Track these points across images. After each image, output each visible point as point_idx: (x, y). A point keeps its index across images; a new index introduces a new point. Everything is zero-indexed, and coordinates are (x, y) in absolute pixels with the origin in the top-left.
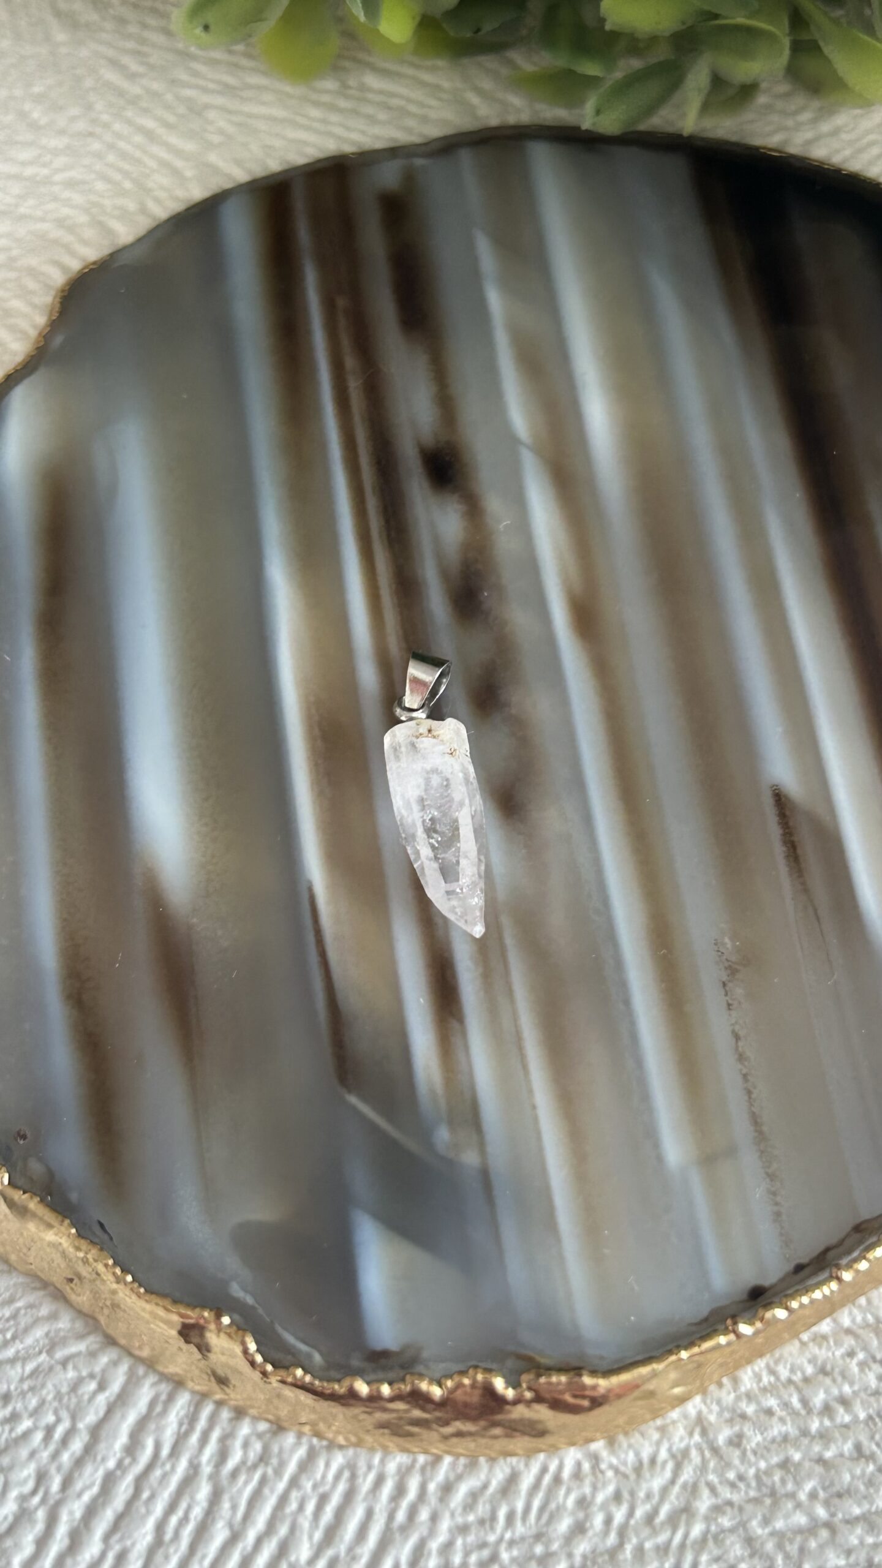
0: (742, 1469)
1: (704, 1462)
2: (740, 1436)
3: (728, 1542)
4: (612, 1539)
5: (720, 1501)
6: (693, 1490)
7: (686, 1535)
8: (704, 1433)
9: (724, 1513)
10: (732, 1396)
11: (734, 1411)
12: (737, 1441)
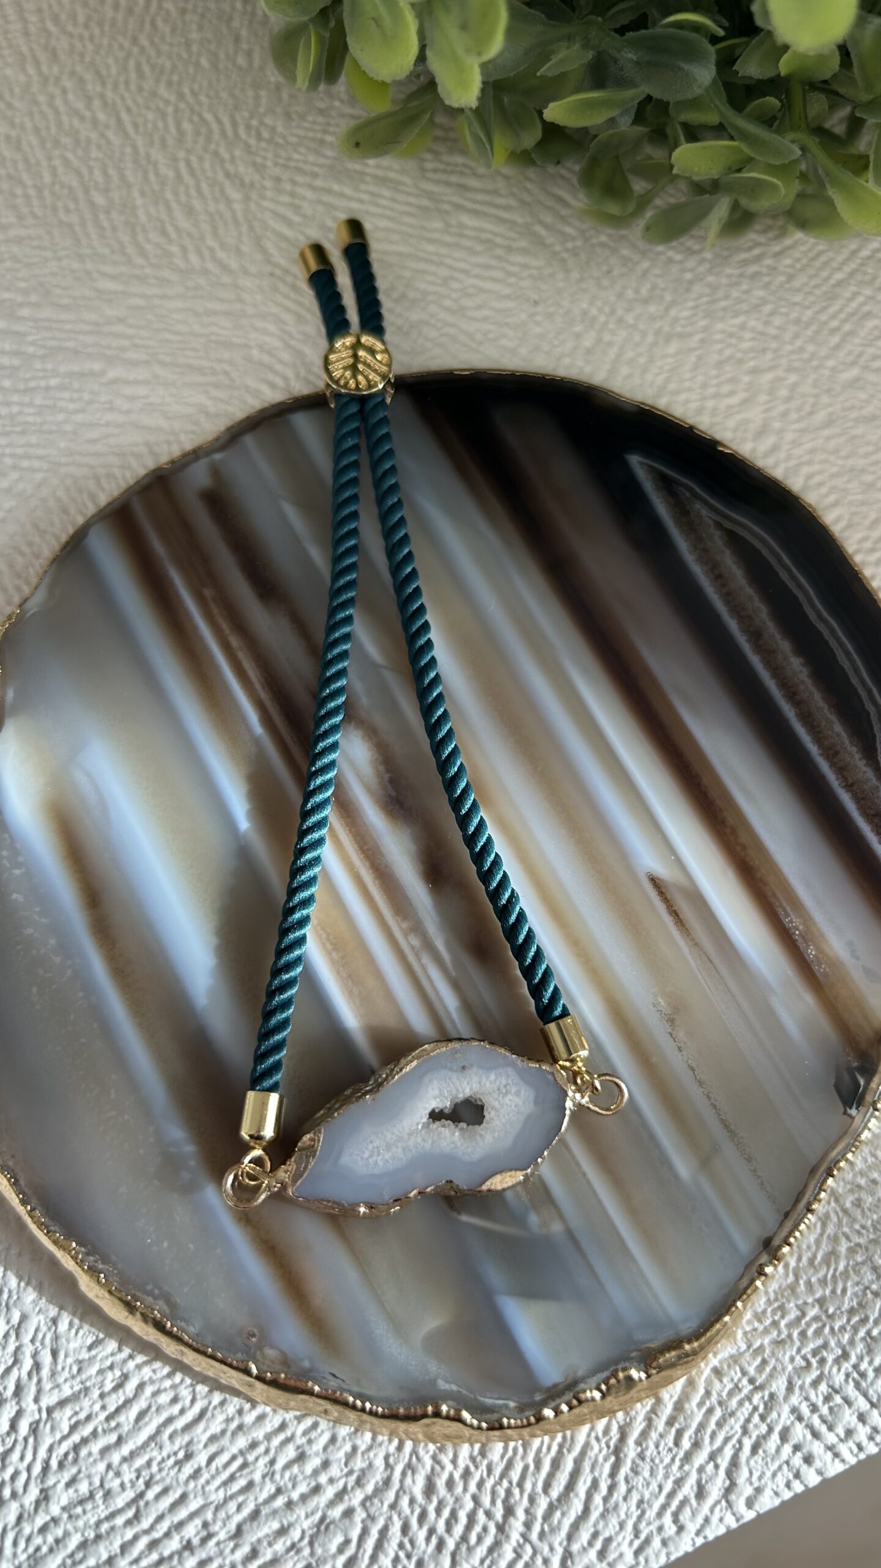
0: (863, 1222)
1: (840, 1221)
2: (859, 1200)
3: (862, 1272)
4: (791, 1278)
5: (852, 1245)
6: (835, 1240)
7: (836, 1270)
8: (837, 1200)
9: (857, 1253)
10: (851, 1175)
11: (853, 1184)
12: (858, 1203)
